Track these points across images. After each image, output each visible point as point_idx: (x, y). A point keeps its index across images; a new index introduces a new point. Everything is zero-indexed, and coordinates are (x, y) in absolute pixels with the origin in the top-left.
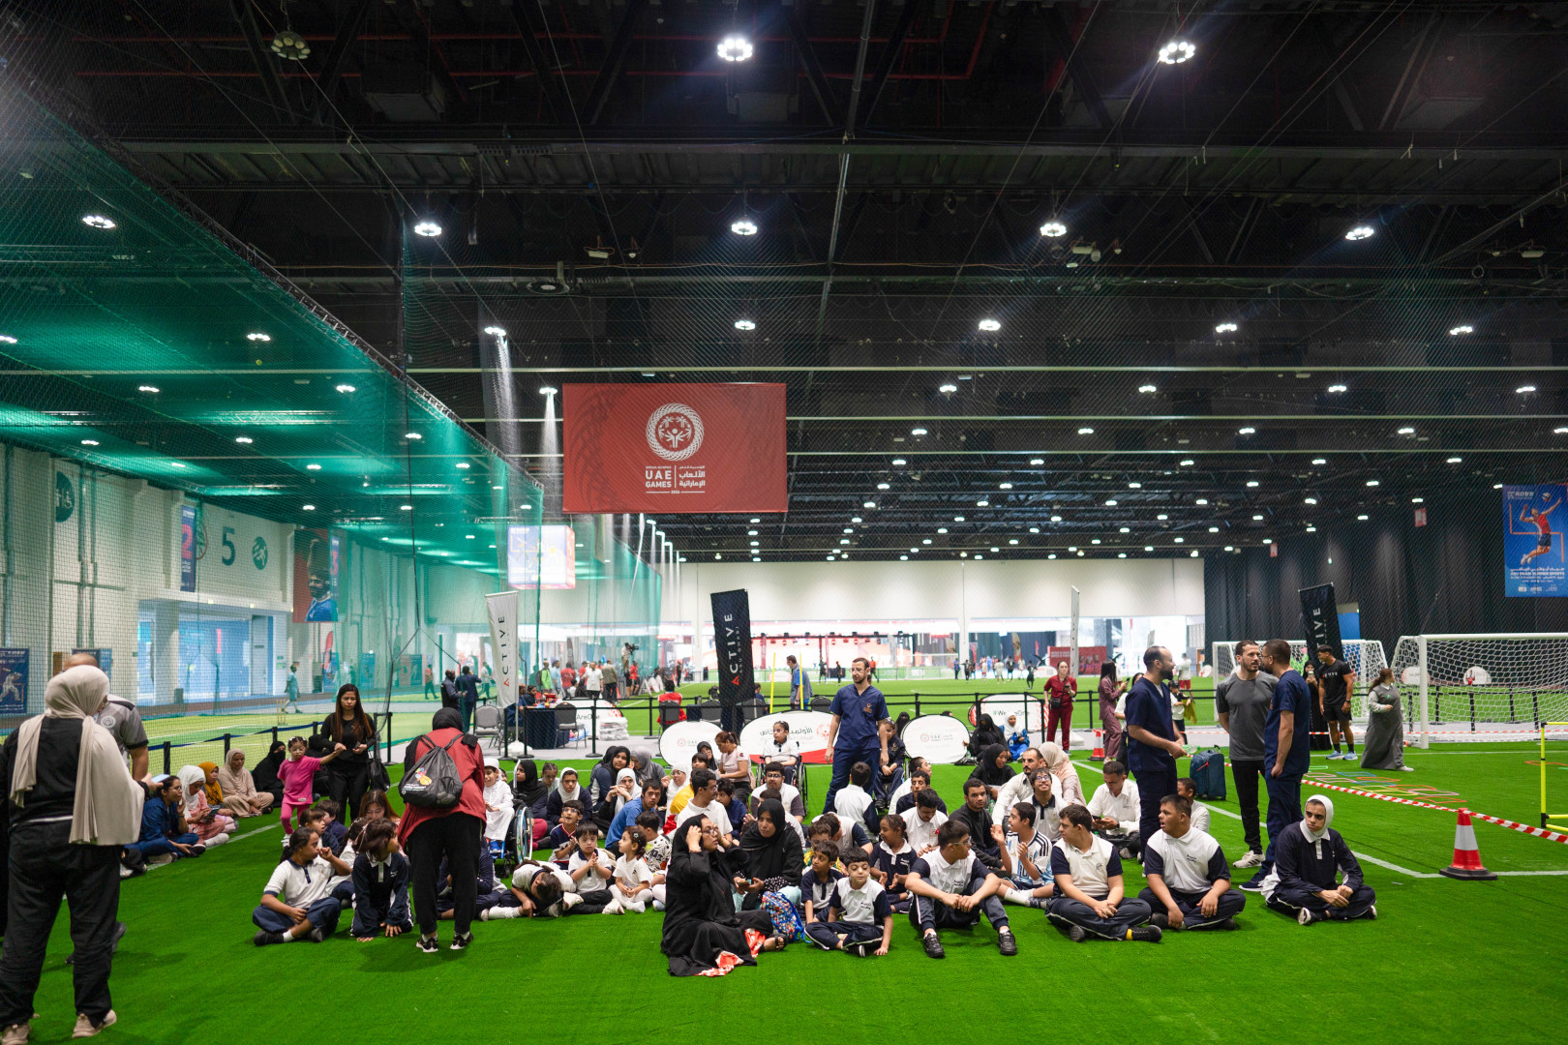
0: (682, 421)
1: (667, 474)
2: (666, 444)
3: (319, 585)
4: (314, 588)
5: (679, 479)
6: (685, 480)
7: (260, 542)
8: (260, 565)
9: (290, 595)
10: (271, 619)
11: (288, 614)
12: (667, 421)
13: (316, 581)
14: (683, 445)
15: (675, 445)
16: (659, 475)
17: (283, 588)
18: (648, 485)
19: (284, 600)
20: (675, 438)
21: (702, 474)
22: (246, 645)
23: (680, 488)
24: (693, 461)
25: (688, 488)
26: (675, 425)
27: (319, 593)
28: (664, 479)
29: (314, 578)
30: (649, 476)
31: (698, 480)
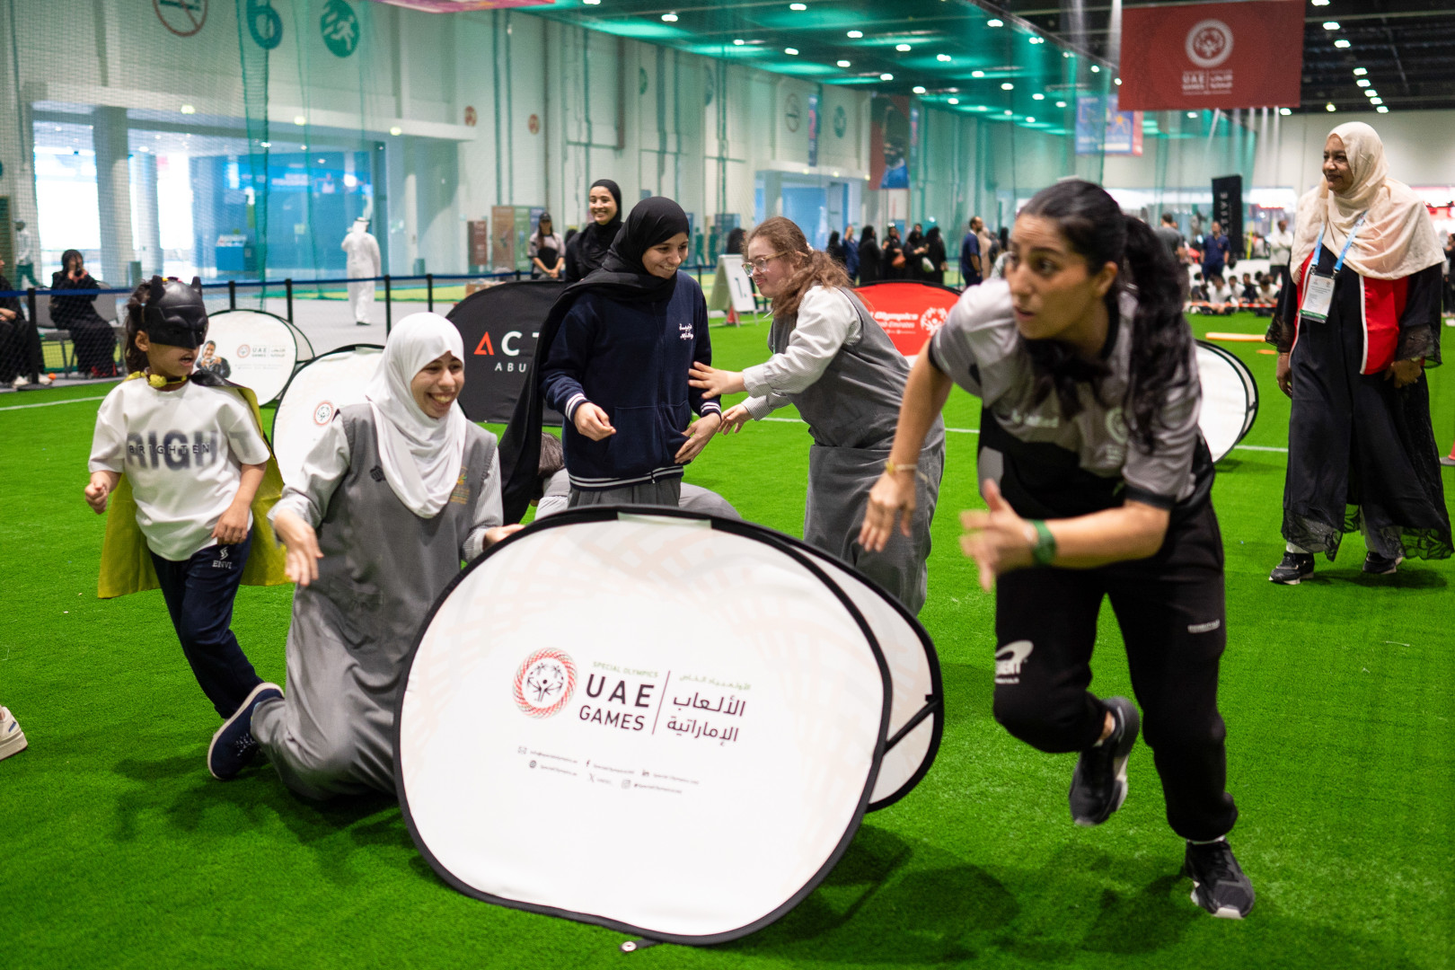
0: (1215, 34)
1: (1201, 79)
2: (1201, 54)
3: (893, 153)
4: (889, 155)
5: (1210, 82)
6: (1215, 82)
7: (840, 111)
8: (840, 133)
9: (865, 163)
10: (846, 186)
11: (863, 181)
12: (1203, 35)
13: (890, 149)
14: (1215, 54)
15: (1209, 54)
16: (1194, 79)
17: (858, 156)
18: (1185, 87)
19: (859, 167)
20: (1209, 48)
21: (1229, 77)
22: (823, 210)
23: (1211, 89)
24: (1223, 67)
25: (1218, 89)
26: (1210, 38)
27: (892, 160)
28: (1198, 83)
29: (888, 145)
30: (1186, 79)
31: (1225, 82)
